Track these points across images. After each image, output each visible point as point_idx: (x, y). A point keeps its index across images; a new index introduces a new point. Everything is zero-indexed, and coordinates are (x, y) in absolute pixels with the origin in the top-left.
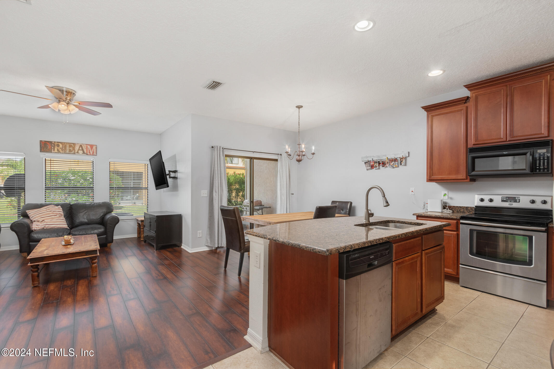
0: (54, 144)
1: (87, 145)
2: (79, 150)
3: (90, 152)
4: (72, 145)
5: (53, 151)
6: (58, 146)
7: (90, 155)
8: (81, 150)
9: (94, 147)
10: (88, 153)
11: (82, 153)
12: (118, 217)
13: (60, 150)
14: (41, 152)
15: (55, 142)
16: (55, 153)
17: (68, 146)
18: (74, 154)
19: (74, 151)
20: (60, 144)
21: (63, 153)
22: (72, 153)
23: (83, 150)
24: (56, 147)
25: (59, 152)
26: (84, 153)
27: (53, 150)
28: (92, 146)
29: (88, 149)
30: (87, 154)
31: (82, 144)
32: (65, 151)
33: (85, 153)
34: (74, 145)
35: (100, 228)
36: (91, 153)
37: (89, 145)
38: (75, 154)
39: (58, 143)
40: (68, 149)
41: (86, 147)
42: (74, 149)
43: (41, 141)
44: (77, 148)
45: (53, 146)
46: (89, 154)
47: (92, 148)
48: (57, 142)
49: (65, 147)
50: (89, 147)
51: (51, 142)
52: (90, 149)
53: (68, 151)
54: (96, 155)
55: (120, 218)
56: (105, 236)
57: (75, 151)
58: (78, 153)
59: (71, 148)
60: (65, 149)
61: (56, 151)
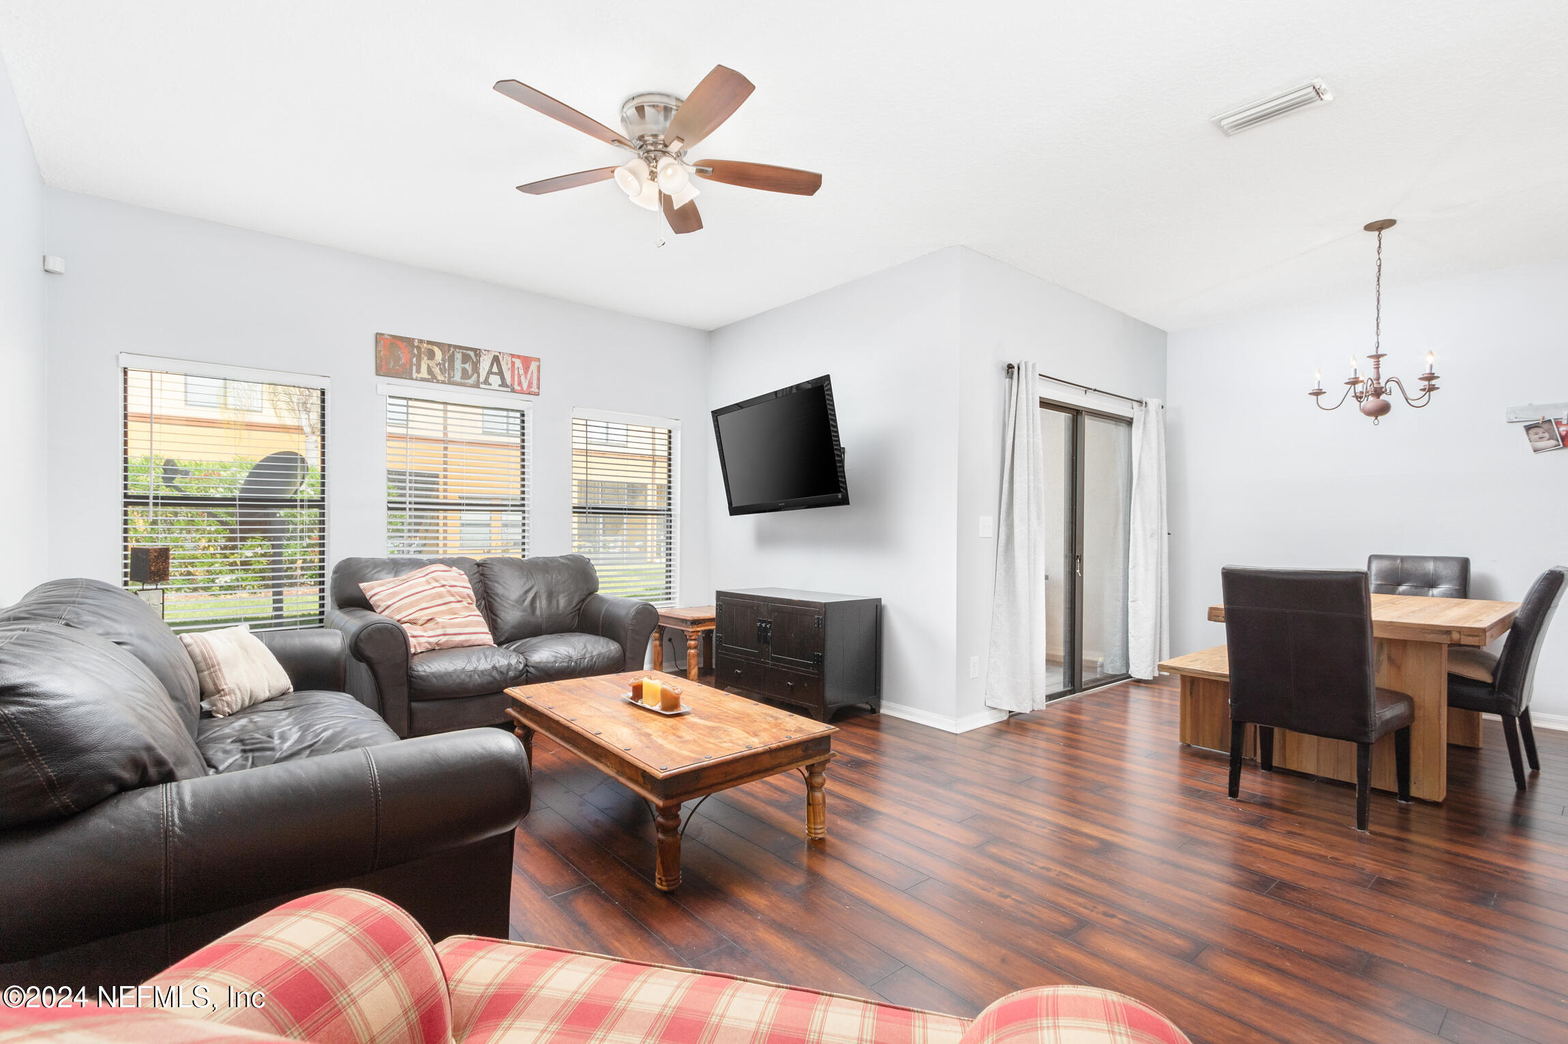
0: (419, 348)
1: (513, 356)
2: (490, 372)
3: (520, 384)
4: (471, 355)
5: (415, 375)
6: (431, 355)
7: (522, 392)
8: (496, 374)
9: (533, 366)
10: (517, 387)
11: (500, 383)
13: (437, 370)
14: (377, 373)
15: (421, 341)
16: (423, 379)
17: (458, 356)
18: (477, 386)
19: (475, 375)
20: (436, 349)
21: (443, 382)
22: (471, 381)
23: (501, 373)
24: (426, 358)
25: (432, 378)
26: (504, 384)
27: (414, 368)
28: (526, 361)
29: (516, 372)
30: (513, 391)
31: (500, 353)
32: (449, 374)
33: (507, 386)
34: (476, 355)
36: (525, 386)
37: (519, 357)
38: (479, 387)
39: (430, 347)
40: (460, 369)
41: (510, 365)
42: (476, 369)
43: (379, 335)
44: (485, 365)
45: (414, 355)
46: (519, 388)
47: (526, 368)
48: (429, 343)
49: (451, 360)
50: (518, 363)
51: (409, 341)
52: (521, 372)
53: (458, 377)
54: (538, 394)
57: (479, 376)
58: (486, 382)
59: (468, 365)
60: (452, 366)
61: (424, 374)
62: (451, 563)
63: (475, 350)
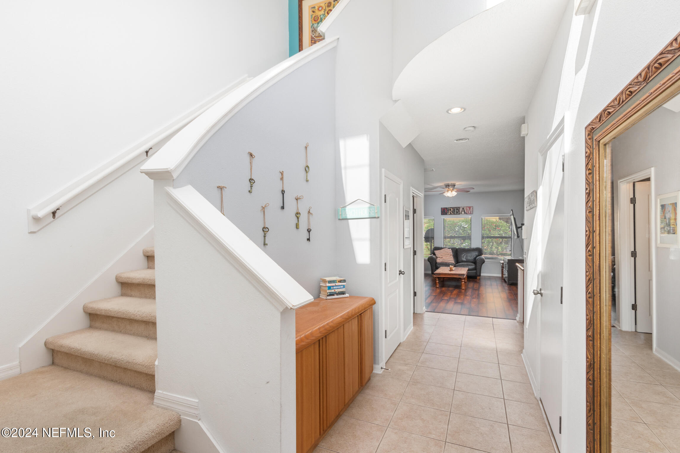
0: (448, 209)
1: (467, 207)
2: (462, 211)
3: (468, 212)
4: (458, 209)
5: (448, 214)
6: (450, 210)
7: (469, 214)
9: (471, 208)
10: (468, 213)
13: (451, 212)
14: (442, 215)
15: (449, 208)
16: (449, 214)
17: (456, 209)
18: (459, 214)
21: (453, 215)
22: (458, 213)
23: (464, 211)
25: (451, 214)
26: (465, 213)
28: (470, 208)
29: (468, 210)
30: (467, 214)
31: (464, 207)
35: (472, 265)
36: (470, 213)
37: (468, 207)
41: (466, 209)
42: (459, 211)
43: (442, 208)
44: (461, 210)
47: (470, 209)
48: (450, 208)
49: (454, 210)
50: (468, 208)
51: (447, 208)
53: (455, 213)
55: (486, 260)
56: (475, 271)
58: (461, 213)
59: (457, 211)
60: (454, 211)
61: (449, 213)
62: (449, 248)
63: (459, 207)
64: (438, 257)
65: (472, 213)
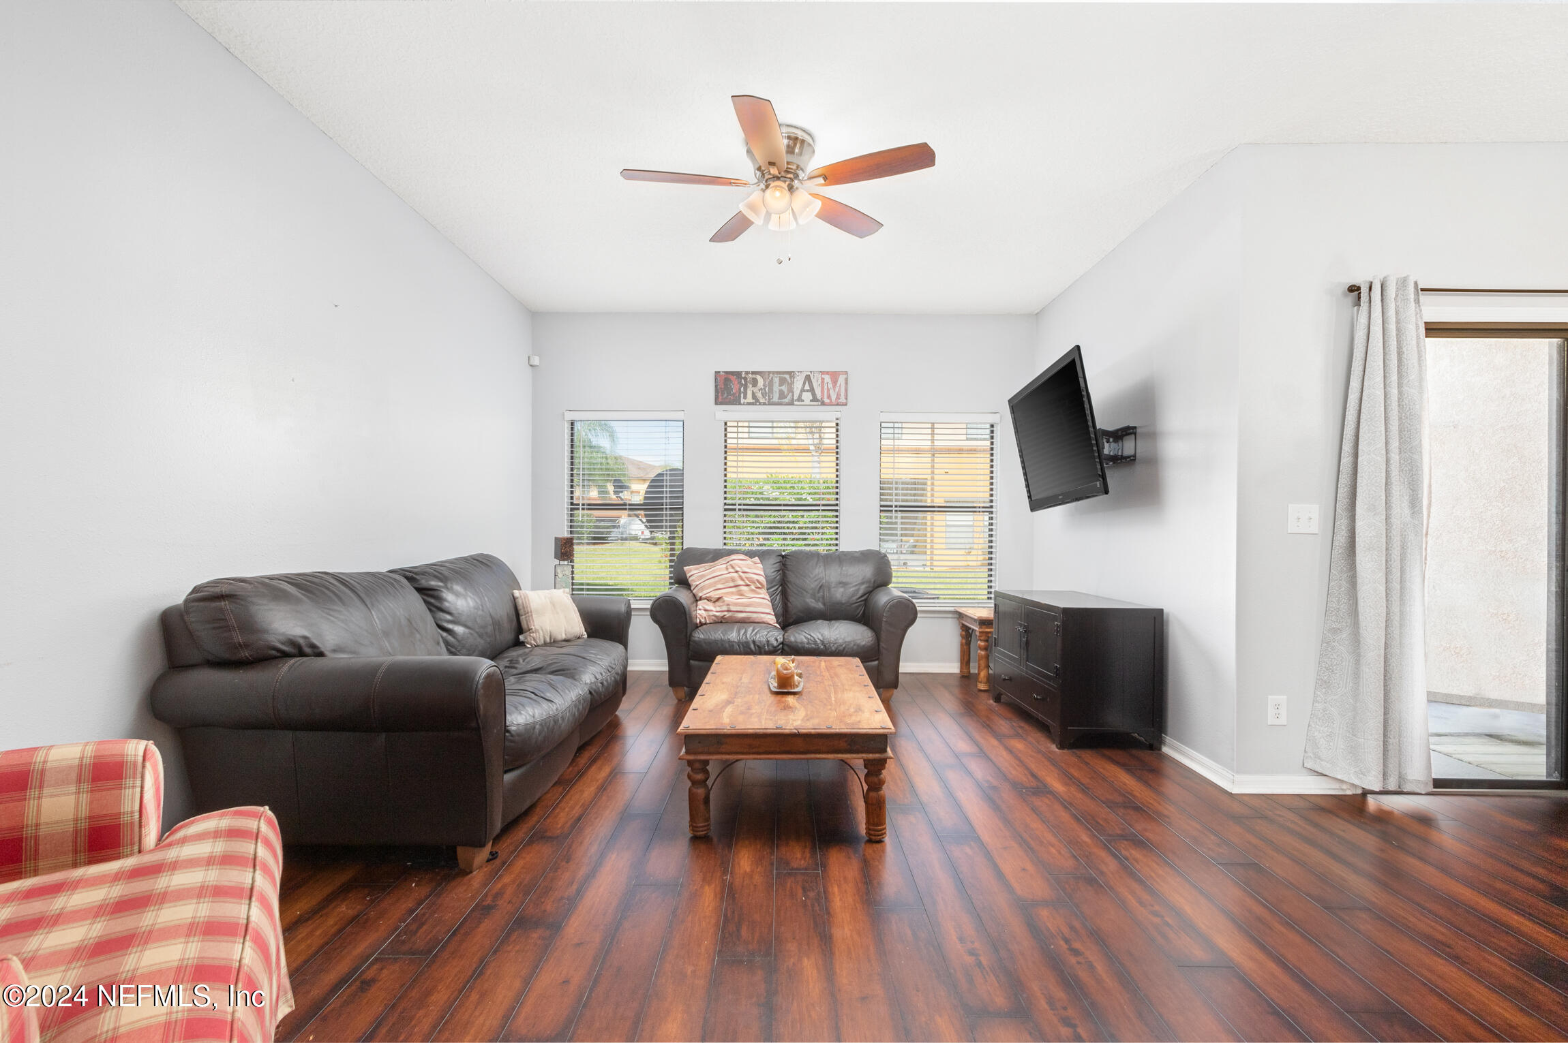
0: (745, 379)
1: (822, 373)
2: (803, 390)
3: (829, 397)
4: (787, 378)
5: (742, 400)
6: (755, 383)
7: (831, 404)
8: (808, 391)
9: (841, 379)
10: (826, 400)
11: (811, 398)
12: (914, 601)
13: (759, 395)
14: (716, 404)
15: (747, 373)
16: (749, 404)
17: (776, 380)
18: (791, 403)
19: (790, 394)
20: (758, 377)
21: (764, 404)
22: (786, 400)
23: (812, 390)
24: (751, 386)
25: (756, 401)
26: (815, 399)
27: (742, 395)
28: (834, 376)
29: (826, 387)
30: (823, 404)
31: (811, 372)
32: (769, 396)
33: (818, 401)
34: (790, 377)
36: (834, 398)
37: (827, 373)
38: (793, 405)
39: (754, 376)
40: (778, 391)
41: (820, 382)
42: (791, 391)
43: (716, 373)
44: (798, 384)
45: (742, 385)
46: (828, 401)
47: (835, 382)
48: (753, 373)
49: (771, 384)
50: (827, 379)
51: (738, 374)
52: (830, 386)
53: (776, 398)
54: (846, 404)
57: (793, 395)
58: (800, 399)
59: (784, 388)
60: (771, 390)
61: (750, 399)
62: (751, 554)
63: (789, 373)
64: (701, 599)
65: (842, 400)
